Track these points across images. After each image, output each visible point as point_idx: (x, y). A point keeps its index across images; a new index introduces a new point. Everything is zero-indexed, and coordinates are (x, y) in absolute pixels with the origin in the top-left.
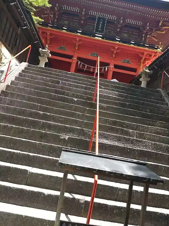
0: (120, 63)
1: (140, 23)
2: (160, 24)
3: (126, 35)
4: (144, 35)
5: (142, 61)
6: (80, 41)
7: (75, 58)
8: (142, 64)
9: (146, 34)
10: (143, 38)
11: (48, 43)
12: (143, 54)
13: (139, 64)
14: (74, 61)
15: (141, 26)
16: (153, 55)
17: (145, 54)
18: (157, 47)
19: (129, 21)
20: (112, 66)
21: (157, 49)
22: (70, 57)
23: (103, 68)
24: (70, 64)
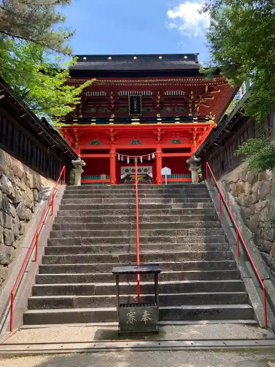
0: (169, 145)
1: (182, 93)
2: (206, 89)
3: (169, 109)
4: (190, 105)
5: (194, 138)
6: (114, 131)
7: (113, 152)
8: (195, 142)
9: (193, 103)
10: (191, 109)
11: (77, 140)
12: (193, 130)
13: (191, 141)
14: (112, 156)
15: (185, 95)
16: (205, 129)
17: (196, 129)
18: (208, 117)
19: (167, 93)
20: (159, 151)
21: (208, 120)
22: (107, 151)
23: (149, 157)
24: (108, 159)
